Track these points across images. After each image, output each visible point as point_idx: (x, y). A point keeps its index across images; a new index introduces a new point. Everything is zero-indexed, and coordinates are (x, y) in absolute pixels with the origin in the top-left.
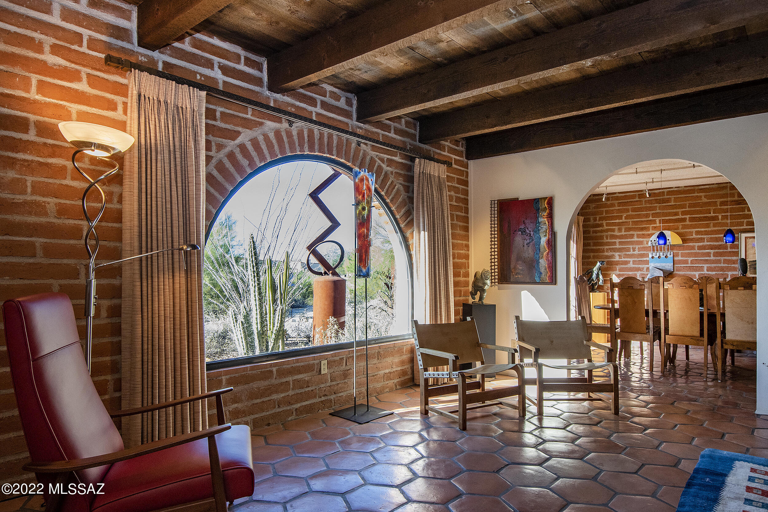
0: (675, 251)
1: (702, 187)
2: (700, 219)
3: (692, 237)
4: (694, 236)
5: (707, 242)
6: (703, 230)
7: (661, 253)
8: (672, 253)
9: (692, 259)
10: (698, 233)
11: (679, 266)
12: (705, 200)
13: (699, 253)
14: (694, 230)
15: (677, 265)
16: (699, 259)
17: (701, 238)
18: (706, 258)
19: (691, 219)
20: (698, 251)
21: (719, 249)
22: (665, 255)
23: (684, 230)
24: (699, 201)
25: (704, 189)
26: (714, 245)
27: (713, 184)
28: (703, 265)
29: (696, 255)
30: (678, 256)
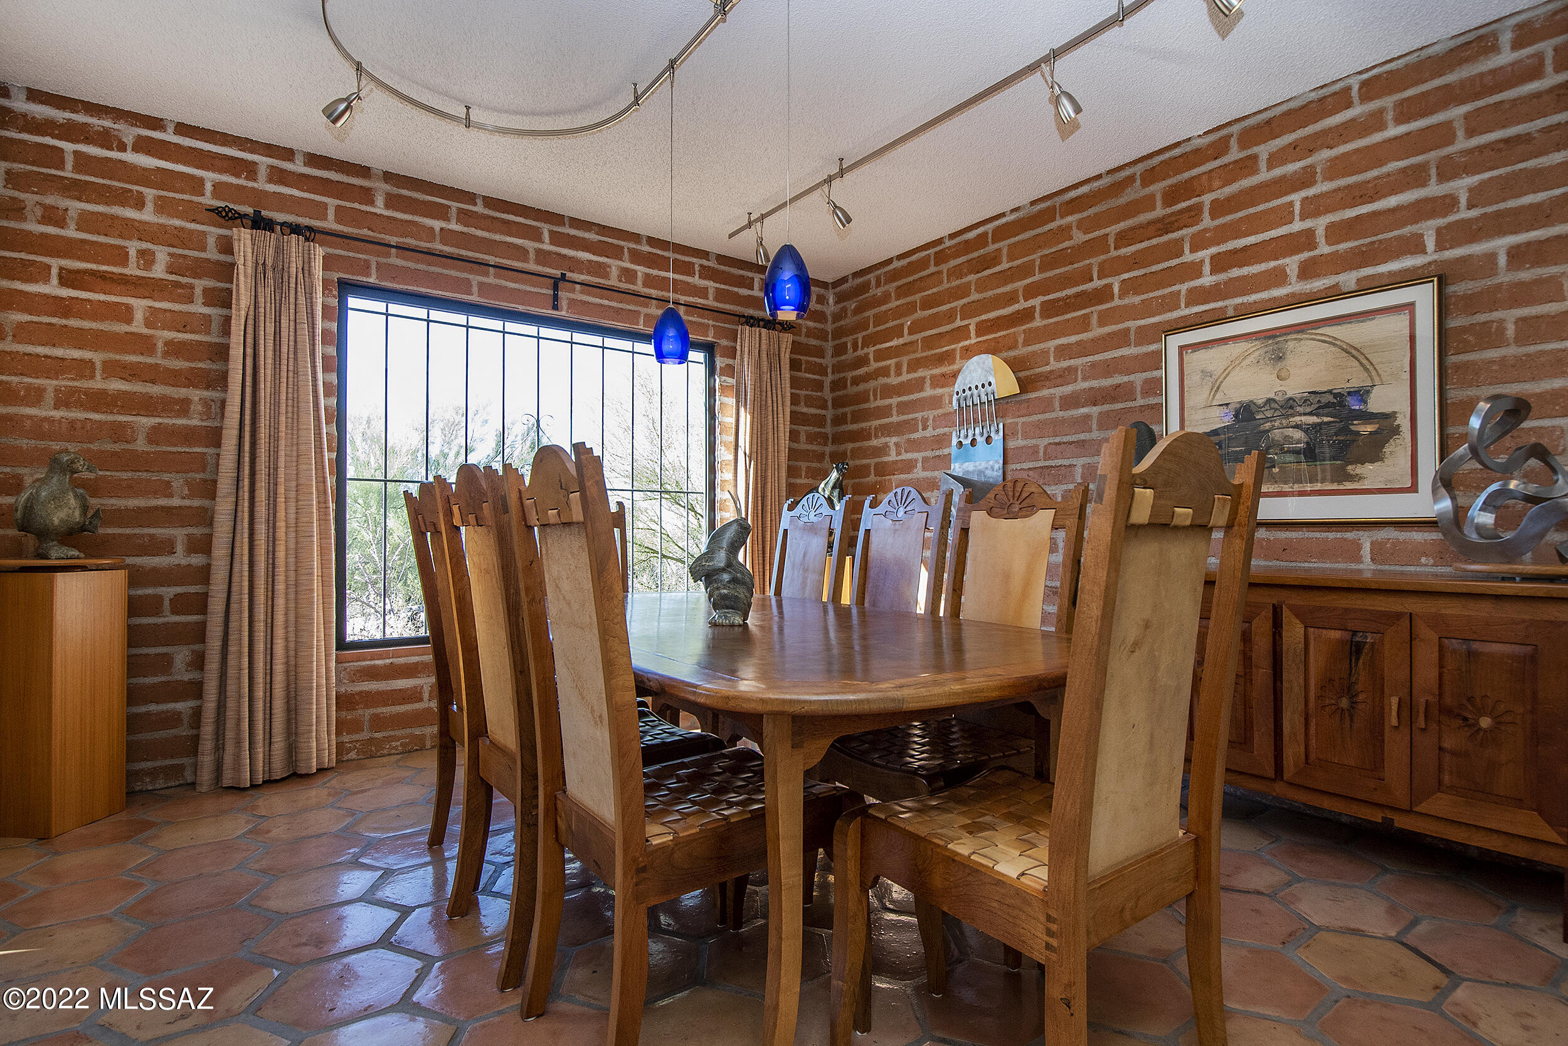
0: (1009, 421)
1: (1073, 194)
2: (1067, 305)
3: (1048, 368)
4: (1054, 365)
5: (1084, 379)
6: (1073, 339)
7: (978, 431)
8: (1001, 426)
9: (1046, 441)
10: (1063, 352)
11: (1018, 466)
12: (1079, 237)
13: (1063, 421)
14: (1052, 344)
15: (1014, 467)
16: (1065, 439)
17: (1069, 369)
18: (1082, 436)
19: (1049, 309)
20: (1061, 413)
21: (1114, 400)
22: (986, 435)
23: (1030, 349)
24: (1067, 244)
25: (1077, 198)
26: (1100, 388)
27: (1099, 177)
28: (1074, 461)
29: (1057, 426)
30: (1014, 434)
